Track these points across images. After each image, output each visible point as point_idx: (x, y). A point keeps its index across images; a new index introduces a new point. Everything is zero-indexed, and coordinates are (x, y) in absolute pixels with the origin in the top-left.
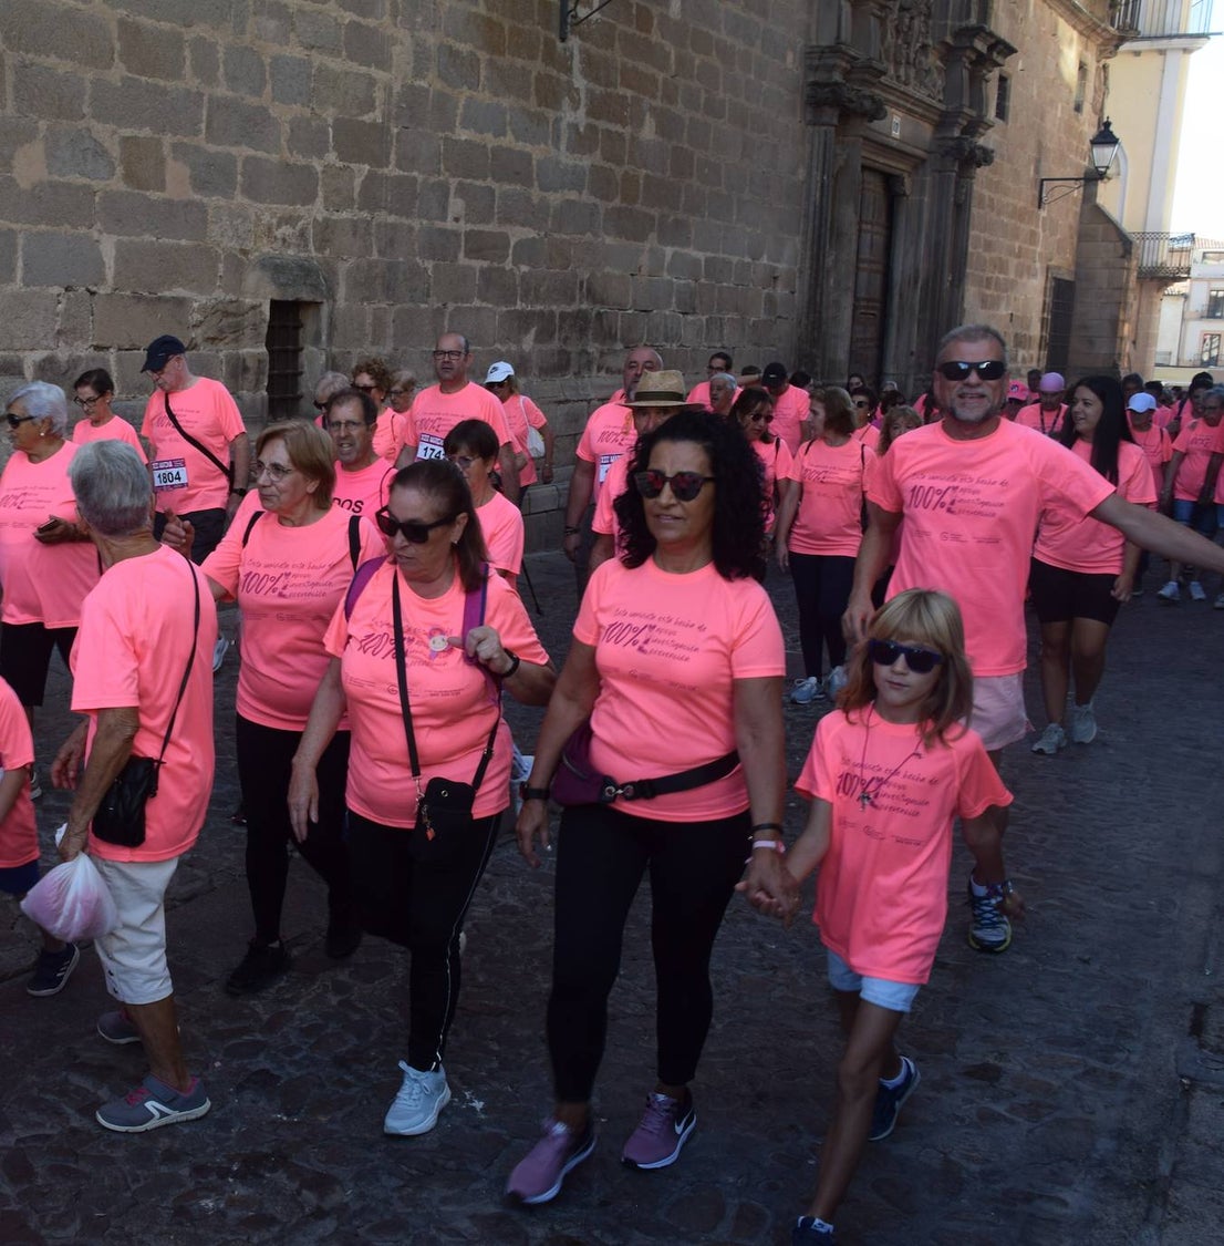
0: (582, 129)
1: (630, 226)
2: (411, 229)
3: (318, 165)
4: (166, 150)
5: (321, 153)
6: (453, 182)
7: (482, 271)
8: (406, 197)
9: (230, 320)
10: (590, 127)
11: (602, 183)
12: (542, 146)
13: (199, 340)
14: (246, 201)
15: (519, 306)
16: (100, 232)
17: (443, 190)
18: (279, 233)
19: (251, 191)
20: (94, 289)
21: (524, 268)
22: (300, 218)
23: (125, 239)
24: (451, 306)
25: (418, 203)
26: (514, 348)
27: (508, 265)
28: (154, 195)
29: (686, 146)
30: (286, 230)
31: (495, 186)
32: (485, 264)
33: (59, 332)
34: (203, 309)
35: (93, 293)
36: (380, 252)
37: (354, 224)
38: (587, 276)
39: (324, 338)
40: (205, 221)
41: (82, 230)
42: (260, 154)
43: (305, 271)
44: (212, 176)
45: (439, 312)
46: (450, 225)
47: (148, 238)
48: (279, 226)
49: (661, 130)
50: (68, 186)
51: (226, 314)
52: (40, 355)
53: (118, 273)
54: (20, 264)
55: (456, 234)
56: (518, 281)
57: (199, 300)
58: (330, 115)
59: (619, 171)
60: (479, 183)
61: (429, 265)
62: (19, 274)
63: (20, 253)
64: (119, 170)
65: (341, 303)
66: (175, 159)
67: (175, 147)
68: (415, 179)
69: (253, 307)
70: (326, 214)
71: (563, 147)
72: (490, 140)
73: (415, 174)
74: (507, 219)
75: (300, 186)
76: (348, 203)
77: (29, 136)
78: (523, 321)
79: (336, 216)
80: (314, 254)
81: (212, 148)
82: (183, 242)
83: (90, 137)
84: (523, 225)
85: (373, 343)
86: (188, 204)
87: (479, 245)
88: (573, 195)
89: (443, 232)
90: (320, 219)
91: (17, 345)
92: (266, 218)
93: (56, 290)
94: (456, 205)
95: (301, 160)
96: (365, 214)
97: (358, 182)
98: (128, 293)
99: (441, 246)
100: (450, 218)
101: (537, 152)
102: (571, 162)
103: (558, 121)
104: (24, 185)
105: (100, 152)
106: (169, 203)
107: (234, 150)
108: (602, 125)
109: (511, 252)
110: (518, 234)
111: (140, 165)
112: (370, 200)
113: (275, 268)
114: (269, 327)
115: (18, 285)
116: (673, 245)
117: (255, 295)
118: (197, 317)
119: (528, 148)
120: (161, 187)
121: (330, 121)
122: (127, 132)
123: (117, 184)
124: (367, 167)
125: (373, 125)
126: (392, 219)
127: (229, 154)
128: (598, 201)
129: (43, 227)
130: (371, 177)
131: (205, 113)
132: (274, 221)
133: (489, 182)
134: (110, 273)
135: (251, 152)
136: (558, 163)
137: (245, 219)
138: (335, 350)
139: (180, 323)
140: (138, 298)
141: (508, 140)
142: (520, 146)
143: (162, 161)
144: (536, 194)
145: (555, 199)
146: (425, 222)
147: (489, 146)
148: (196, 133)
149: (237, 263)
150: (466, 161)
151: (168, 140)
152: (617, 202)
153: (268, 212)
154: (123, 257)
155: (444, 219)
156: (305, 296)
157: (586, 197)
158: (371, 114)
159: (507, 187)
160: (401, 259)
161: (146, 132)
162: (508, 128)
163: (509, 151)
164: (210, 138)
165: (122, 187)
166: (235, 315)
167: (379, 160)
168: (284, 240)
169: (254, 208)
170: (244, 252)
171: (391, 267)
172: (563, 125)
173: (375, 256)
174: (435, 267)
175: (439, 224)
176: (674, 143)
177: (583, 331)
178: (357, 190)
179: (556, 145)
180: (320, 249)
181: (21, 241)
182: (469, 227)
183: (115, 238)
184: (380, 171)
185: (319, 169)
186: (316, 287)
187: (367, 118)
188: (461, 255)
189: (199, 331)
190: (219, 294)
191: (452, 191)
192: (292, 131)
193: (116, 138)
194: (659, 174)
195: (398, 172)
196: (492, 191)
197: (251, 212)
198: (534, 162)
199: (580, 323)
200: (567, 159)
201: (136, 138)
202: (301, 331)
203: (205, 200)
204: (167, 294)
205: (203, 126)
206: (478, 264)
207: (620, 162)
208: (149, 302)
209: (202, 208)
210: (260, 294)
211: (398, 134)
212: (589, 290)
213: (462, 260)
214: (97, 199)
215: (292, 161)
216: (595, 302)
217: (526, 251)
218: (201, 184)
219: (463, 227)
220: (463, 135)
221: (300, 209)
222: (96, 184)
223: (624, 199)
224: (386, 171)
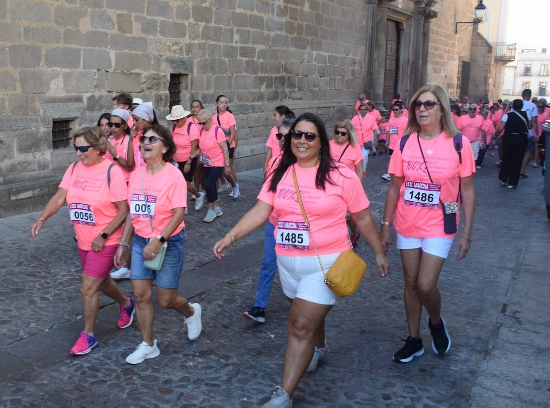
0: (282, 7)
1: (300, 44)
2: (220, 46)
3: (186, 23)
4: (133, 18)
5: (187, 18)
6: (235, 29)
7: (246, 62)
8: (218, 34)
9: (155, 81)
10: (285, 6)
11: (290, 28)
12: (268, 14)
13: (145, 89)
14: (161, 37)
15: (260, 75)
16: (110, 49)
17: (231, 31)
18: (172, 49)
19: (163, 33)
20: (107, 70)
21: (261, 60)
22: (180, 43)
23: (118, 51)
24: (235, 75)
25: (222, 36)
26: (258, 90)
27: (255, 59)
28: (129, 35)
29: (321, 13)
30: (175, 47)
31: (250, 29)
32: (247, 59)
33: (96, 86)
34: (146, 77)
35: (107, 72)
36: (209, 55)
37: (200, 45)
38: (284, 63)
39: (189, 87)
40: (146, 44)
41: (104, 48)
42: (166, 19)
43: (183, 63)
44: (149, 28)
45: (230, 77)
46: (234, 44)
47: (127, 51)
48: (173, 46)
49: (311, 7)
50: (98, 32)
51: (155, 79)
52: (89, 94)
53: (116, 64)
54: (82, 61)
55: (236, 48)
56: (259, 65)
57: (145, 74)
58: (191, 4)
59: (296, 23)
60: (245, 28)
61: (227, 59)
62: (82, 64)
63: (82, 57)
64: (116, 26)
65: (195, 74)
66: (136, 22)
67: (136, 17)
68: (221, 27)
69: (164, 76)
70: (189, 41)
71: (275, 15)
72: (249, 13)
73: (221, 25)
74: (254, 42)
75: (180, 31)
76: (197, 37)
77: (84, 14)
78: (261, 80)
79: (193, 42)
80: (185, 56)
81: (149, 18)
82: (139, 52)
83: (106, 14)
84: (261, 44)
85: (207, 89)
86: (141, 38)
87: (245, 52)
88: (279, 33)
89: (231, 47)
90: (187, 43)
91: (81, 91)
92: (168, 43)
93: (95, 70)
94: (236, 37)
95: (179, 21)
96: (204, 41)
97: (201, 29)
98: (120, 71)
99: (231, 52)
100: (234, 41)
101: (265, 17)
102: (278, 20)
103: (273, 4)
104: (83, 32)
105: (110, 20)
106: (134, 38)
107: (157, 18)
108: (289, 5)
109: (256, 54)
110: (259, 47)
111: (124, 24)
112: (205, 36)
113: (171, 61)
114: (170, 84)
115: (81, 69)
116: (316, 51)
117: (165, 71)
118: (144, 80)
119: (262, 15)
120: (131, 33)
121: (191, 7)
122: (119, 12)
123: (115, 31)
124: (204, 23)
125: (206, 7)
126: (213, 43)
127: (155, 20)
128: (288, 35)
129: (90, 48)
130: (205, 27)
131: (146, 5)
132: (171, 44)
133: (248, 28)
134: (113, 64)
135: (163, 19)
136: (273, 20)
137: (161, 43)
138: (193, 92)
139: (138, 82)
140: (123, 73)
141: (255, 12)
142: (260, 14)
143: (131, 23)
144: (265, 32)
145: (272, 34)
146: (225, 44)
147: (248, 15)
148: (143, 12)
149: (158, 60)
150: (240, 20)
151: (133, 15)
152: (295, 35)
153: (169, 41)
154: (118, 58)
155: (232, 42)
156: (183, 72)
157: (284, 33)
158: (205, 4)
159: (255, 30)
160: (217, 58)
161: (125, 12)
162: (255, 8)
163: (255, 16)
164: (148, 14)
165: (117, 32)
166: (157, 79)
167: (208, 21)
168: (175, 51)
169: (164, 39)
170: (160, 56)
171: (213, 61)
172: (275, 6)
173: (207, 57)
174: (229, 60)
175: (230, 44)
176: (316, 12)
177: (283, 84)
178: (200, 32)
179: (273, 13)
180: (187, 54)
181: (82, 53)
182: (241, 45)
183: (115, 51)
184: (209, 25)
185: (187, 24)
186: (186, 68)
187: (204, 5)
188: (238, 56)
189: (145, 85)
190: (152, 72)
191: (235, 32)
192: (177, 10)
193: (115, 15)
194: (311, 24)
195: (215, 25)
196: (249, 32)
197: (163, 41)
198: (265, 21)
199: (282, 81)
200: (276, 19)
201: (122, 14)
202: (180, 85)
203: (146, 37)
204: (133, 71)
205: (146, 9)
206: (245, 59)
207: (296, 20)
208: (127, 74)
209: (145, 40)
210: (166, 72)
211: (215, 11)
212: (285, 68)
213: (239, 58)
214: (109, 37)
215: (177, 22)
216: (287, 73)
217: (262, 54)
218: (145, 31)
219: (239, 45)
220: (238, 11)
221: (180, 40)
222: (109, 31)
223: (298, 34)
224: (211, 25)
